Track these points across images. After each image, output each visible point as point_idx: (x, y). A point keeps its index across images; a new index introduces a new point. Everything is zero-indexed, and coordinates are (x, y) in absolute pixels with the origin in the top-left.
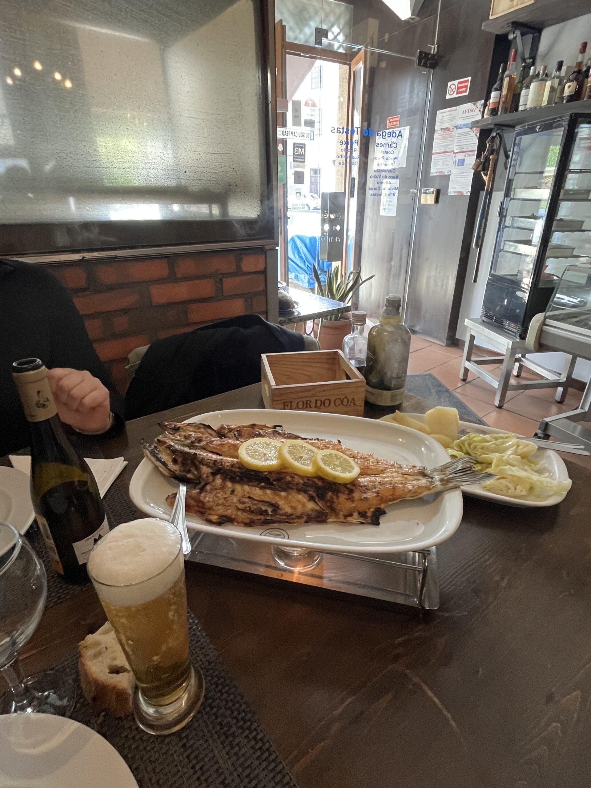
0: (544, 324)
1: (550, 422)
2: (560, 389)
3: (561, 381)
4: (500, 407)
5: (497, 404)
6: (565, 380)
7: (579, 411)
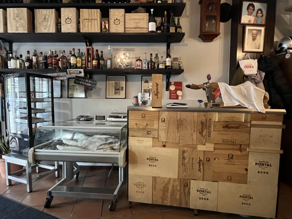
0: (34, 151)
1: (51, 190)
2: (56, 172)
3: (56, 169)
4: (31, 191)
5: (28, 191)
6: (57, 168)
7: (63, 179)
